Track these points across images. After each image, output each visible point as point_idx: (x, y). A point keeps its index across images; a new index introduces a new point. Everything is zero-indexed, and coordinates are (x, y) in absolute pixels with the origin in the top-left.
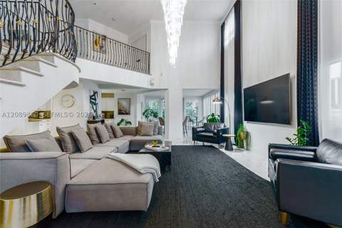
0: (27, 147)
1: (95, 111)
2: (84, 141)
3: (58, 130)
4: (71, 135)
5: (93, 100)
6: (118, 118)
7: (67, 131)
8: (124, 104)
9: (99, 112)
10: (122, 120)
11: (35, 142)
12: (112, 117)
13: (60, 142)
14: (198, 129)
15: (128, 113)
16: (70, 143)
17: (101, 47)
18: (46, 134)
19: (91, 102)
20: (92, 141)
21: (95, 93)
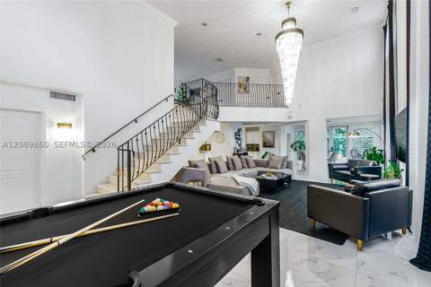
0: (196, 166)
1: (240, 145)
2: (223, 167)
3: (209, 159)
4: (215, 162)
5: (237, 136)
6: (263, 150)
7: (213, 160)
8: (269, 137)
9: (244, 146)
10: (266, 153)
11: (198, 164)
12: (258, 150)
13: (210, 166)
14: (335, 167)
15: (272, 146)
16: (214, 167)
17: (245, 89)
18: (203, 161)
19: (236, 138)
20: (229, 169)
21: (240, 130)
